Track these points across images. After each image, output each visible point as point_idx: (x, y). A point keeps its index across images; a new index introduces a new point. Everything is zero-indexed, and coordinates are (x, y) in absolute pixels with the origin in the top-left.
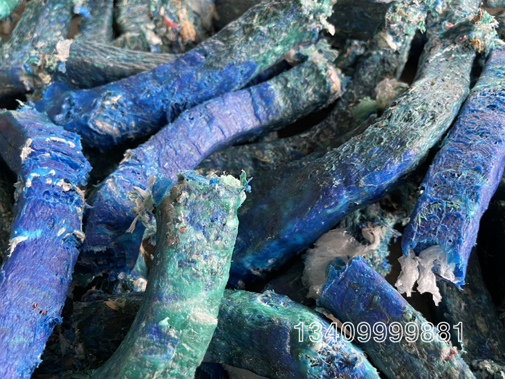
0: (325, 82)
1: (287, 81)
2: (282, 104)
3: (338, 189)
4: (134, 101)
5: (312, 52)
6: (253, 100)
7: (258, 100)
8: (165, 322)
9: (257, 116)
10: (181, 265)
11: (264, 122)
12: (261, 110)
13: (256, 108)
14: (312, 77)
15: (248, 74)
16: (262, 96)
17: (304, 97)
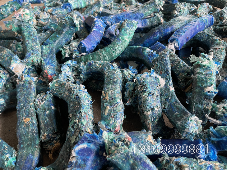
0: (159, 20)
1: (150, 19)
2: (148, 24)
3: (157, 32)
4: (116, 18)
5: (158, 15)
6: (142, 22)
7: (143, 22)
8: (120, 38)
9: (142, 25)
10: (124, 31)
11: (144, 27)
12: (143, 24)
13: (142, 23)
14: (157, 19)
15: (142, 17)
16: (144, 21)
17: (154, 23)
